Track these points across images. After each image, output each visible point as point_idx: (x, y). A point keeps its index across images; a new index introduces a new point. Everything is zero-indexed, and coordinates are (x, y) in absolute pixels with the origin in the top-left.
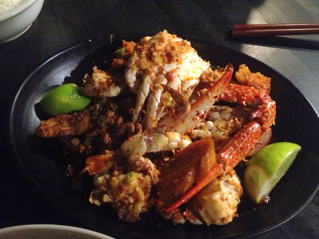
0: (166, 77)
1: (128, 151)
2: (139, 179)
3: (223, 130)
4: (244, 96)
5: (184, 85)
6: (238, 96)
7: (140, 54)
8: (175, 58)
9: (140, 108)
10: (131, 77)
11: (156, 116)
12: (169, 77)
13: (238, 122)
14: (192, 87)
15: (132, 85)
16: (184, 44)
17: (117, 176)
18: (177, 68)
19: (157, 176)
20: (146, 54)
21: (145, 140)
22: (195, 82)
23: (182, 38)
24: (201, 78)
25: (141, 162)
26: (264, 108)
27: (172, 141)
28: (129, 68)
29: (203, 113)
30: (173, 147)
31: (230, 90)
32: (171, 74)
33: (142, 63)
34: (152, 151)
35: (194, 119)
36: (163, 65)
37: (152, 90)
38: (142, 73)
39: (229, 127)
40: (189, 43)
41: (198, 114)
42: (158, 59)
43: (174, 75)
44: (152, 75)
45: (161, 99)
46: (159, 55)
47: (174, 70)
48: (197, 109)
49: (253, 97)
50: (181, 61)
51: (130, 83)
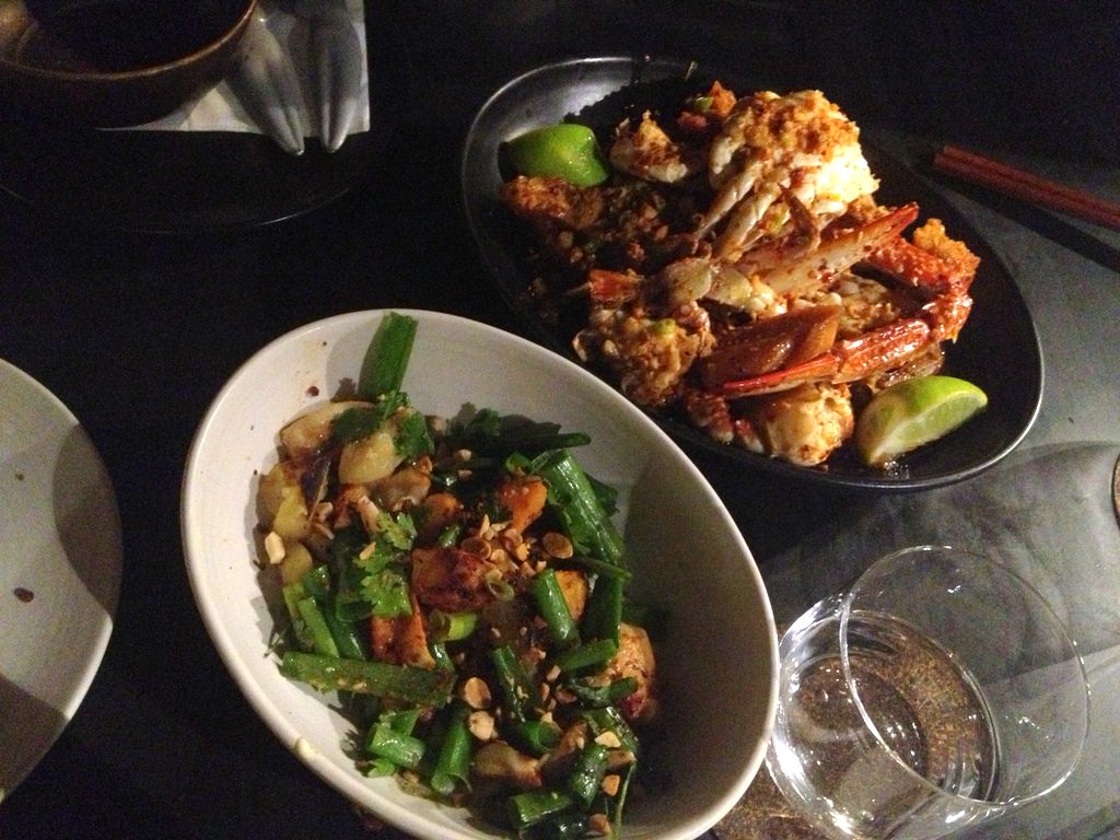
0: (790, 176)
1: (676, 281)
2: (679, 336)
3: (856, 316)
4: (920, 268)
5: (816, 205)
6: (908, 263)
7: (760, 115)
8: (823, 147)
9: (716, 219)
10: (724, 154)
11: (745, 243)
12: (797, 178)
13: (890, 312)
14: (829, 215)
15: (718, 170)
16: (848, 129)
17: (639, 319)
18: (819, 167)
19: (709, 345)
20: (770, 119)
21: (713, 273)
22: (838, 208)
23: (848, 116)
24: (851, 206)
25: (692, 308)
26: (948, 301)
27: (757, 296)
28: (728, 136)
29: (832, 271)
30: (756, 308)
31: (896, 248)
32: (803, 174)
33: (758, 135)
34: (717, 299)
35: (811, 275)
36: (795, 152)
37: (756, 190)
38: (749, 152)
39: (869, 315)
40: (857, 130)
41: (822, 268)
42: (790, 138)
43: (808, 177)
44: (766, 162)
45: (766, 214)
46: (795, 130)
47: (812, 168)
48: (825, 256)
49: (935, 276)
50: (831, 156)
51: (717, 165)
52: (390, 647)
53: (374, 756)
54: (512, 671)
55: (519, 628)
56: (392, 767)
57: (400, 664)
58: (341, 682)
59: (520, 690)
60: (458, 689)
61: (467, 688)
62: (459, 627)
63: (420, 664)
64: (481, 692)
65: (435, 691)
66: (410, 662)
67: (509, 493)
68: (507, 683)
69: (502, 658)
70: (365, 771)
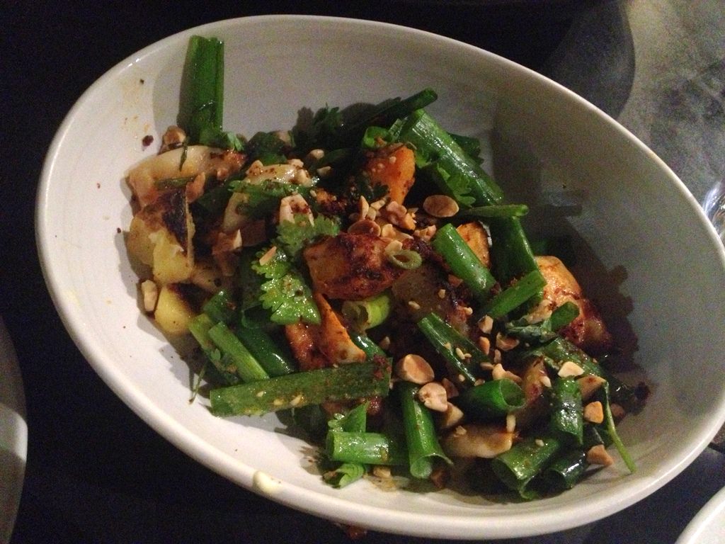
52: (314, 353)
53: (339, 463)
54: (445, 336)
55: (437, 293)
56: (361, 470)
57: (329, 365)
58: (277, 403)
59: (459, 351)
60: (397, 372)
61: (405, 367)
62: (376, 312)
63: (350, 360)
64: (420, 366)
65: (375, 381)
66: (339, 360)
67: (377, 168)
68: (445, 349)
69: (430, 327)
70: (334, 482)
